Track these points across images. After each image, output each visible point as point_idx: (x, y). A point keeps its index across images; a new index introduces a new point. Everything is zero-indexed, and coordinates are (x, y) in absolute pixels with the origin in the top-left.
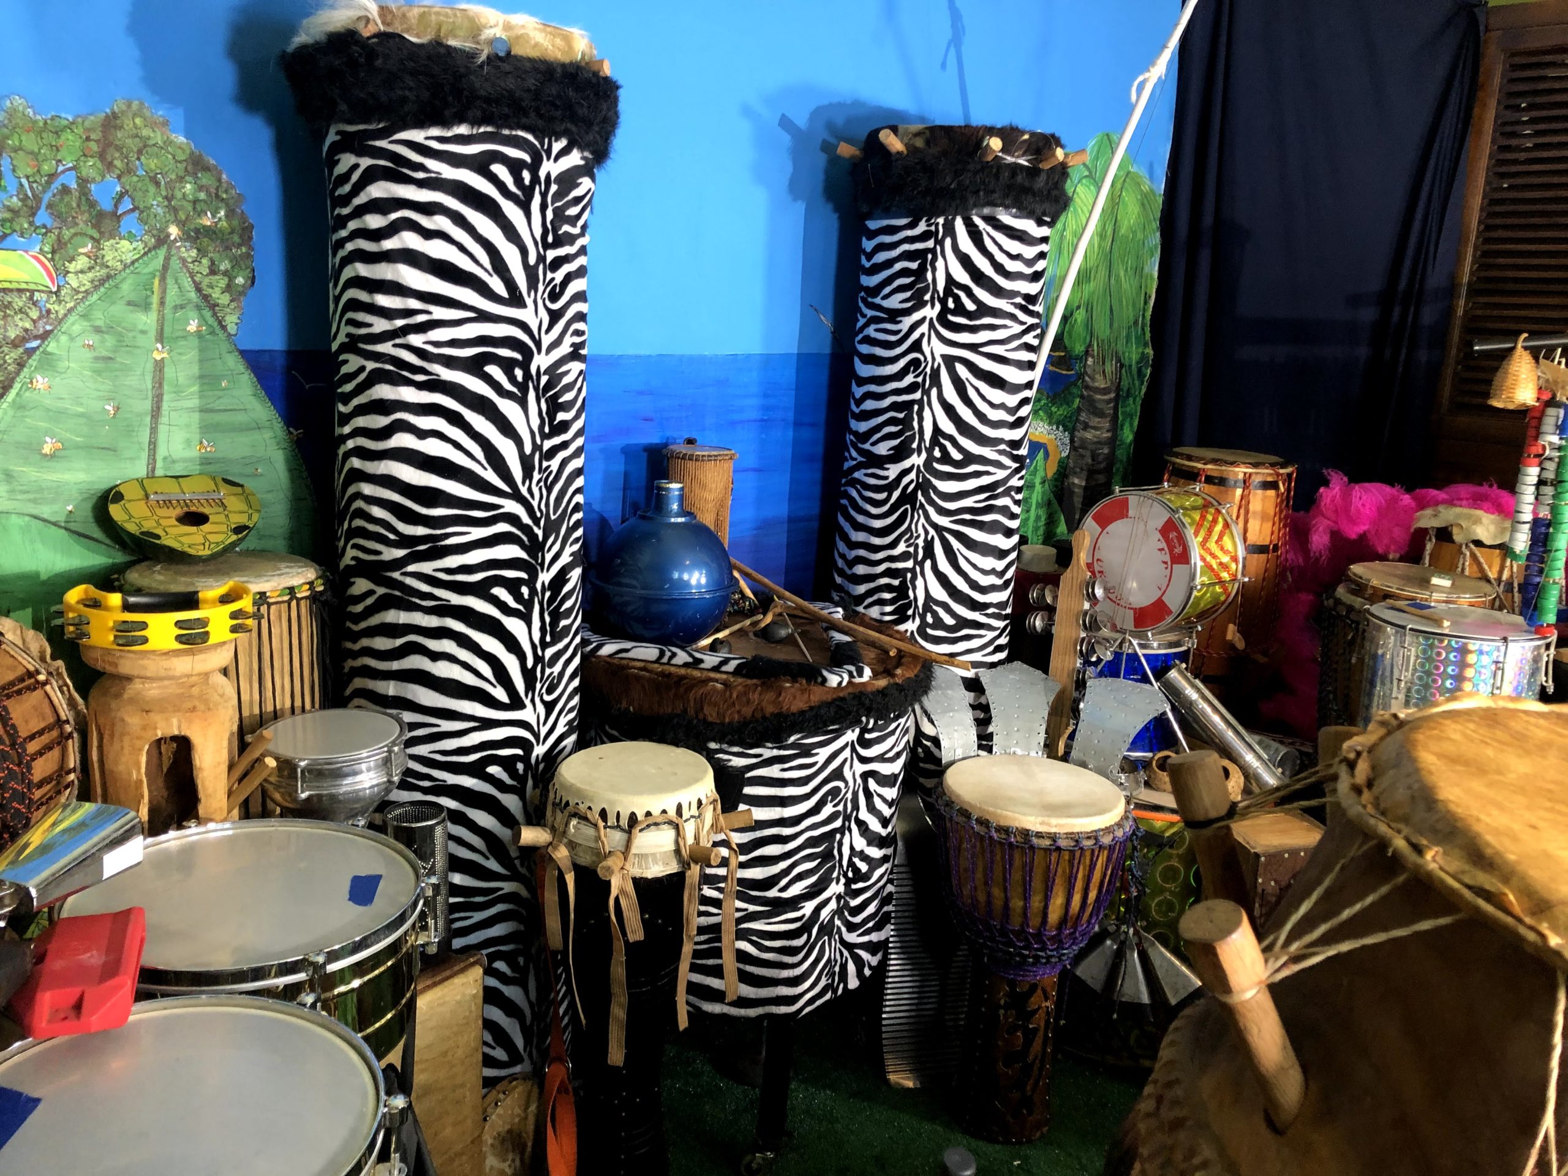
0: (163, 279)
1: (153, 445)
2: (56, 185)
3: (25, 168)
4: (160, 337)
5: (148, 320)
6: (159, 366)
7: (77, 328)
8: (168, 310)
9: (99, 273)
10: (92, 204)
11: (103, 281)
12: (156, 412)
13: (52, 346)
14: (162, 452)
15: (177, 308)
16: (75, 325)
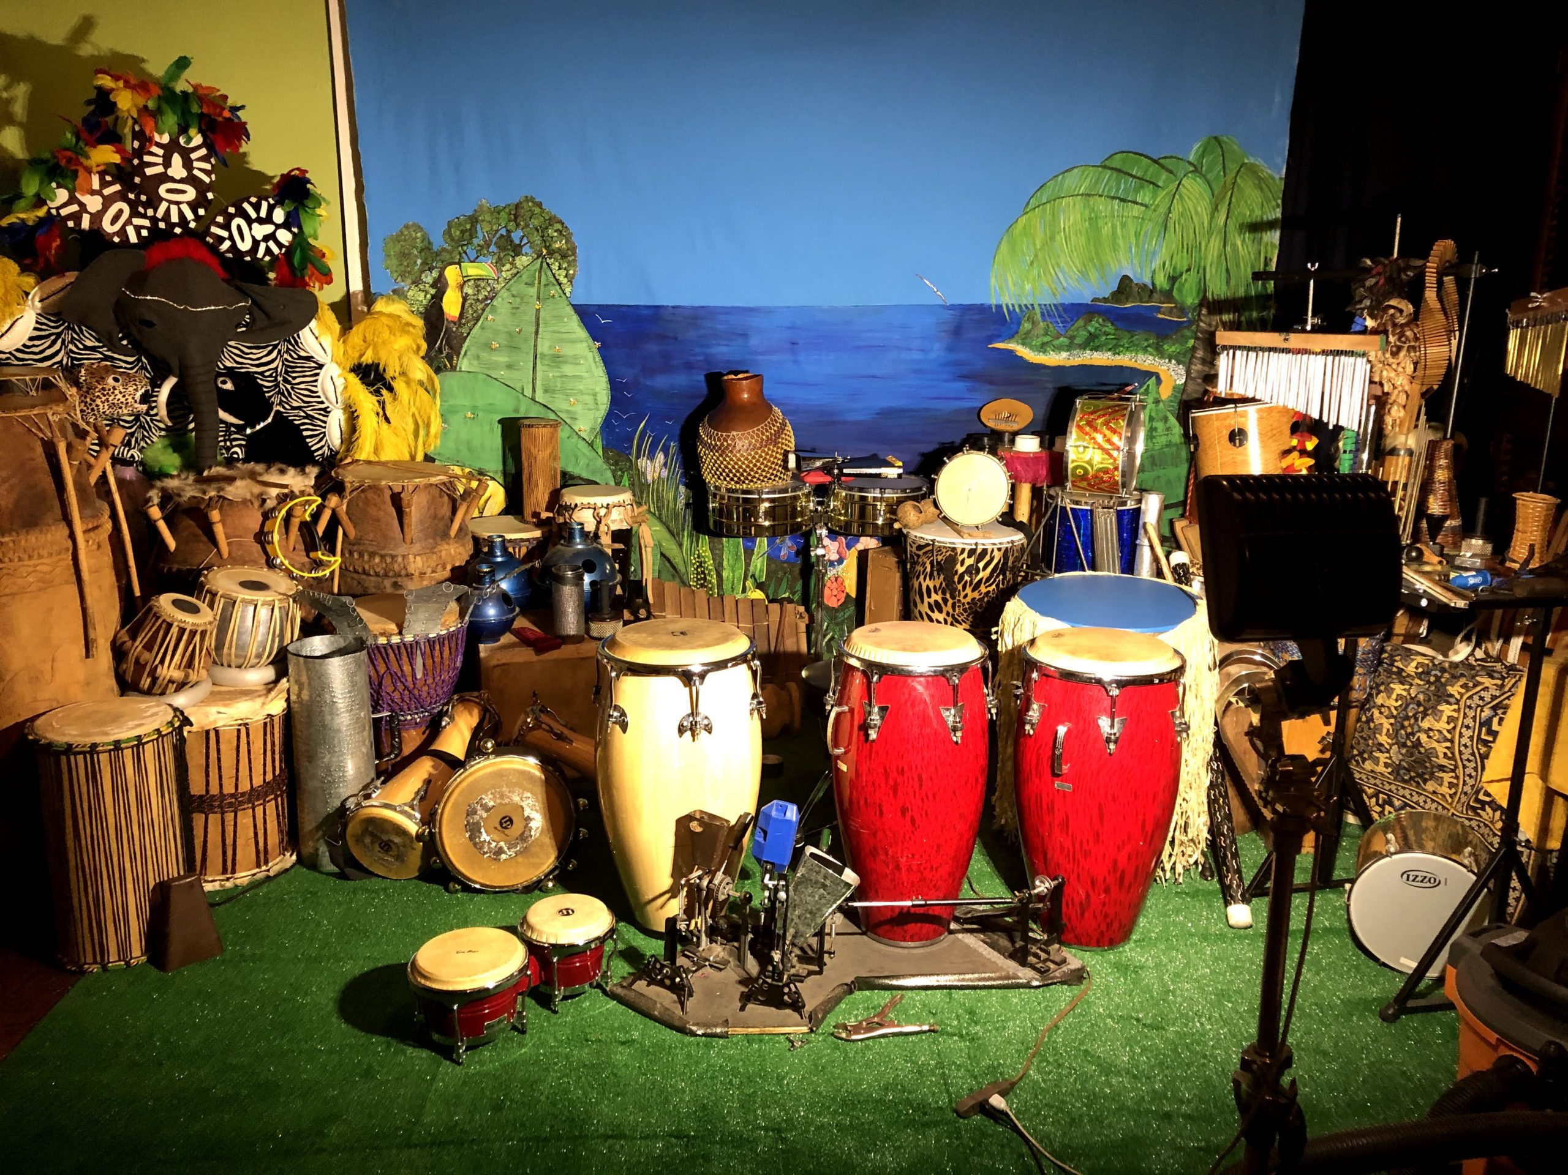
0: (540, 272)
1: (535, 346)
2: (498, 235)
3: (486, 228)
4: (538, 298)
5: (533, 291)
6: (538, 311)
7: (505, 295)
8: (542, 287)
9: (514, 271)
10: (512, 241)
11: (516, 275)
12: (537, 333)
13: (495, 303)
14: (539, 350)
15: (546, 285)
16: (504, 293)
